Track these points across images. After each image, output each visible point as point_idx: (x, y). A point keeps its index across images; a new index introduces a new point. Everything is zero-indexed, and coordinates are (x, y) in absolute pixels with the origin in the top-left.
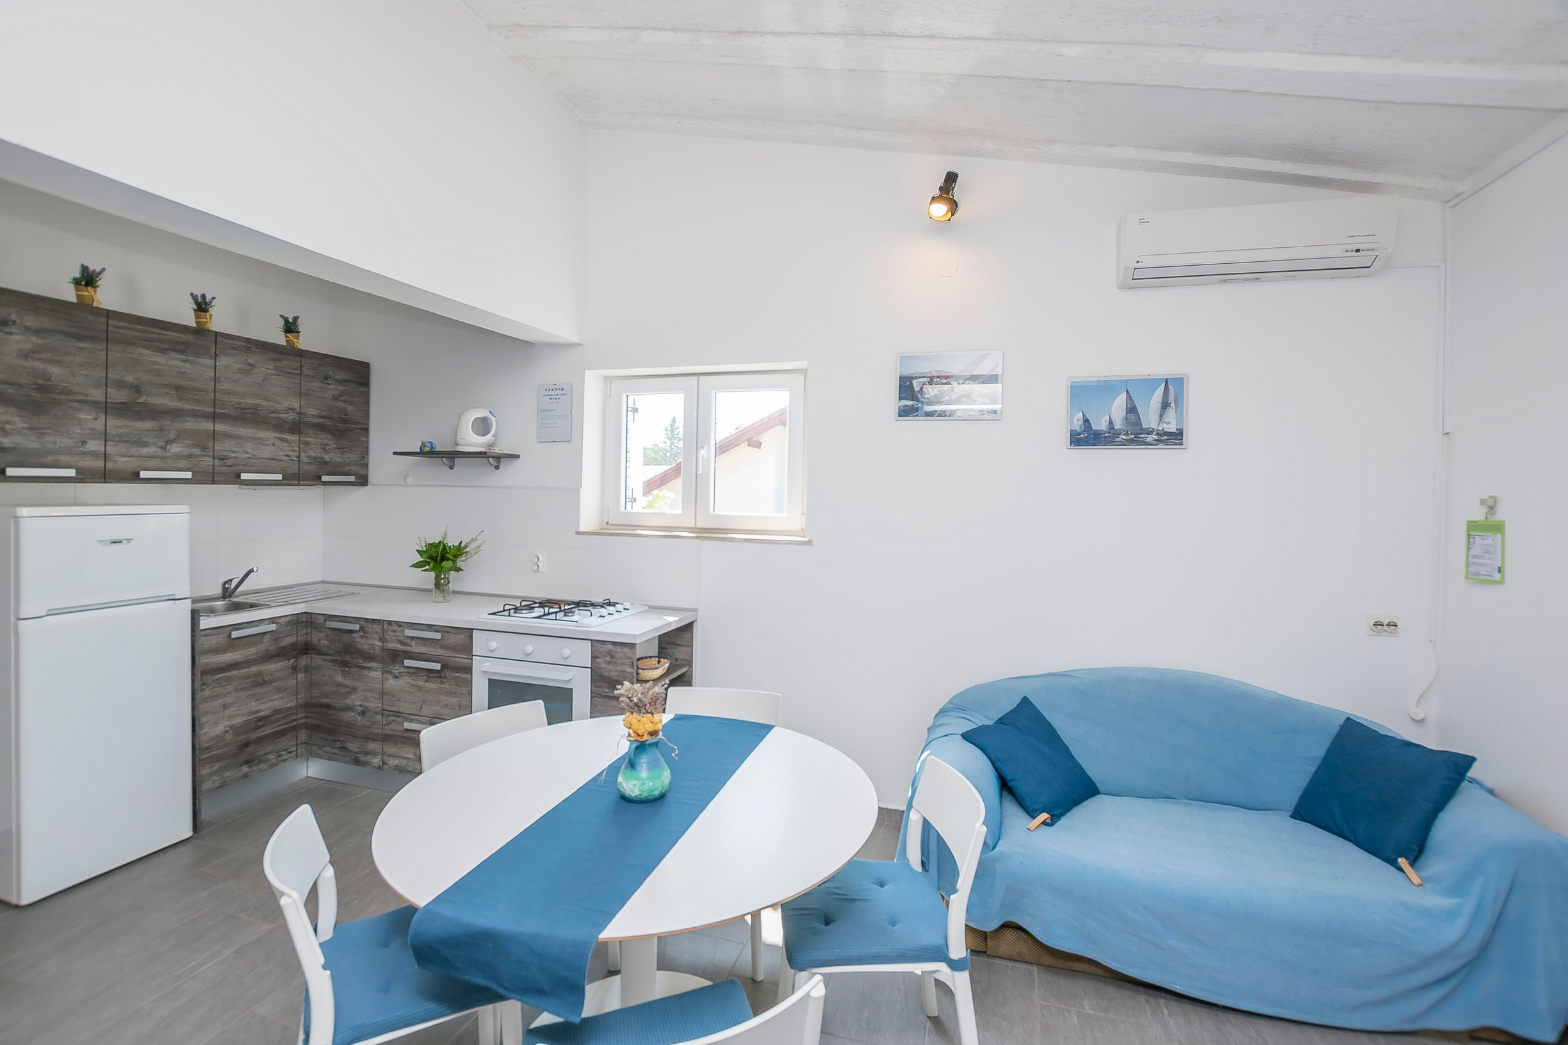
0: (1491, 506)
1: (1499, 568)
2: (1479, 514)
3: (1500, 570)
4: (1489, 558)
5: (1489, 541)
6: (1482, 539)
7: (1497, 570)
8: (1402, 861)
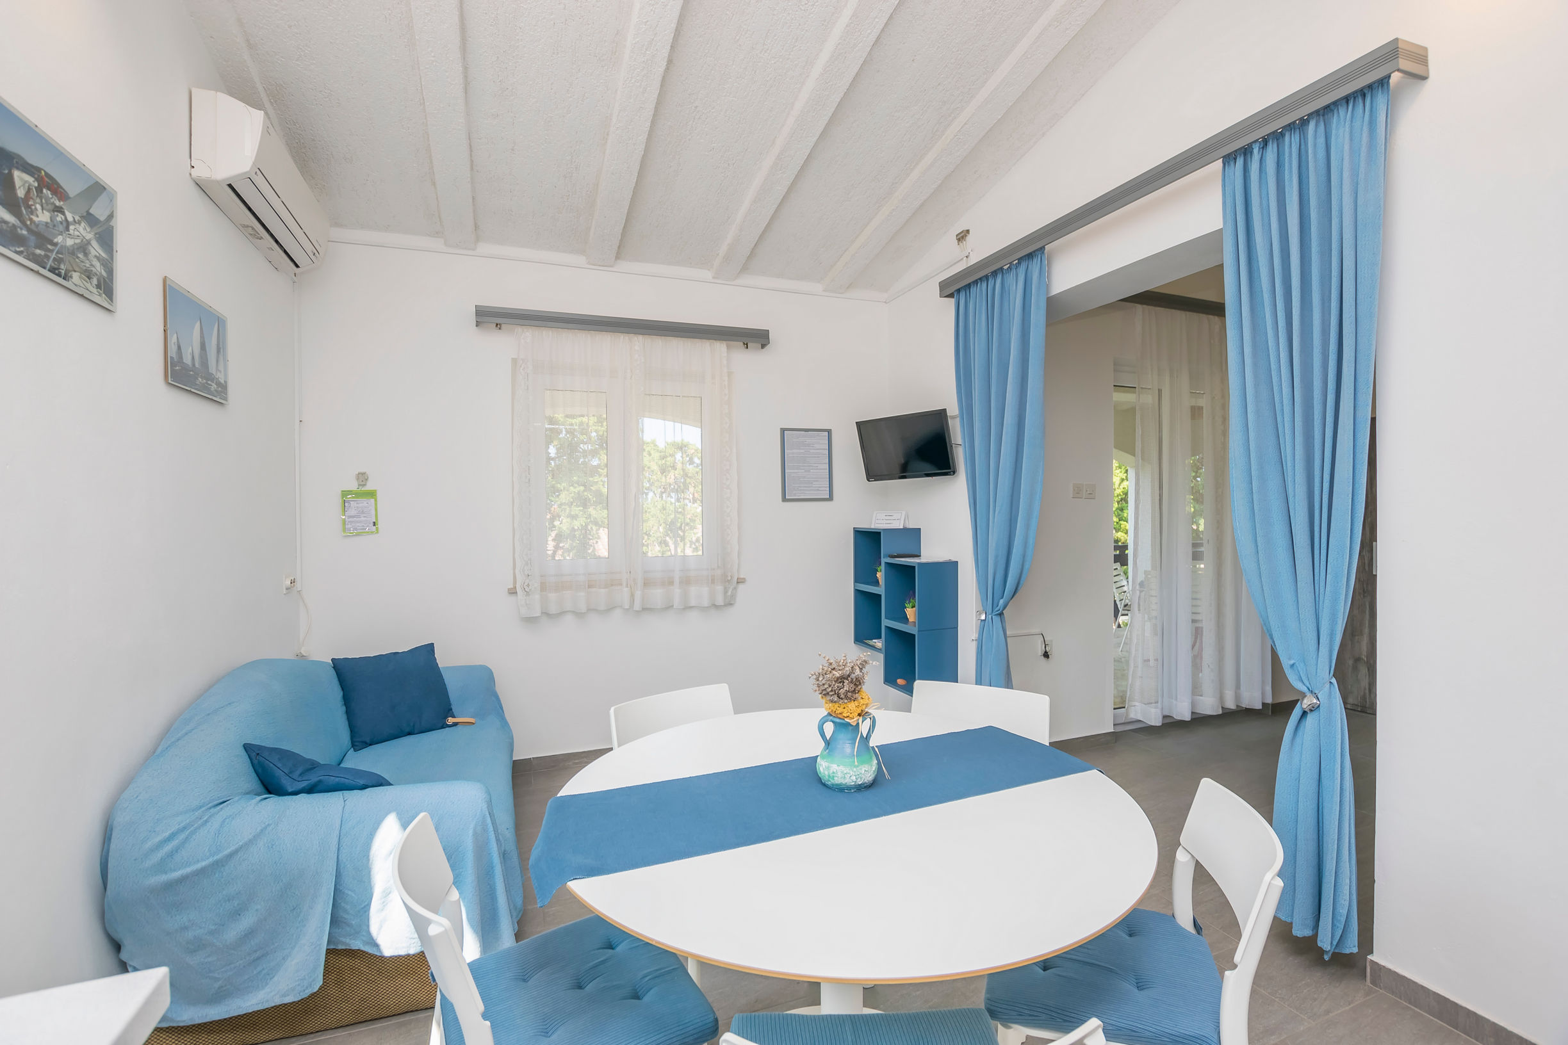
0: (362, 478)
1: (374, 523)
2: (353, 486)
3: (374, 524)
4: (365, 517)
5: (365, 504)
6: (357, 503)
7: (372, 524)
8: (451, 720)
